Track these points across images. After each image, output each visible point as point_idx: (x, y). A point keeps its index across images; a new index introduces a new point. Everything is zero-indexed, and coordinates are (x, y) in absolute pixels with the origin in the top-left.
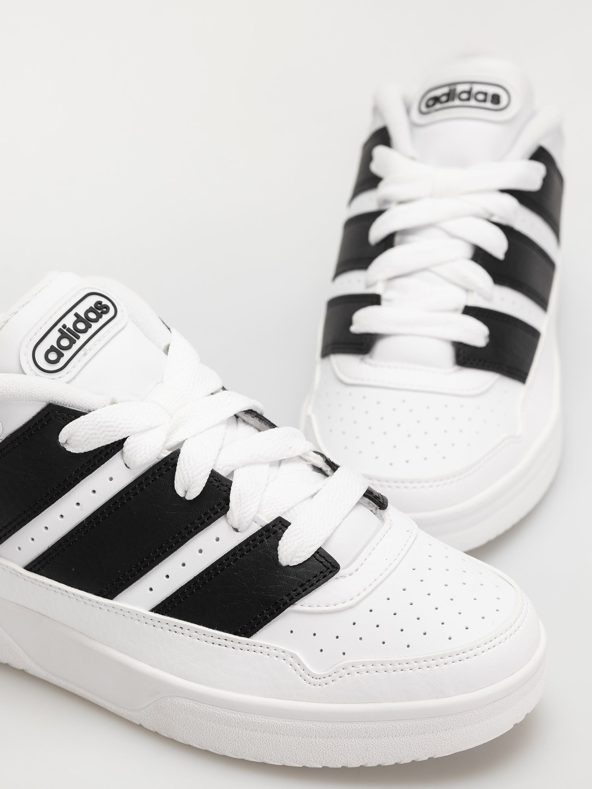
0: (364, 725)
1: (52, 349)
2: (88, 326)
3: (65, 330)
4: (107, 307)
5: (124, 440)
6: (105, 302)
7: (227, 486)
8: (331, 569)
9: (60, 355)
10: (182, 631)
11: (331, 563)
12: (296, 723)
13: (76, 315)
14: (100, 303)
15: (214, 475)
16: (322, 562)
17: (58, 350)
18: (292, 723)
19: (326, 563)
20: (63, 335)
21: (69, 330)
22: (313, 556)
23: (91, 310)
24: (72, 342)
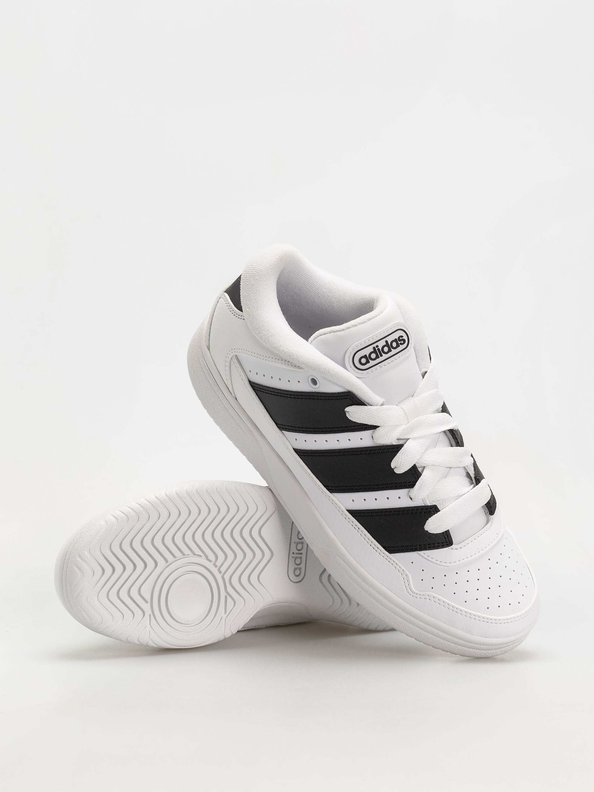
0: (424, 625)
1: (365, 357)
2: (390, 351)
3: (376, 349)
4: (404, 341)
5: (379, 427)
6: (405, 337)
7: (418, 476)
8: (448, 543)
9: (368, 362)
10: (358, 530)
11: (449, 540)
12: (392, 606)
13: (387, 342)
14: (402, 337)
15: (414, 467)
16: (445, 538)
17: (368, 358)
18: (390, 604)
19: (447, 539)
20: (374, 351)
21: (379, 349)
22: (443, 533)
23: (395, 340)
24: (377, 357)
